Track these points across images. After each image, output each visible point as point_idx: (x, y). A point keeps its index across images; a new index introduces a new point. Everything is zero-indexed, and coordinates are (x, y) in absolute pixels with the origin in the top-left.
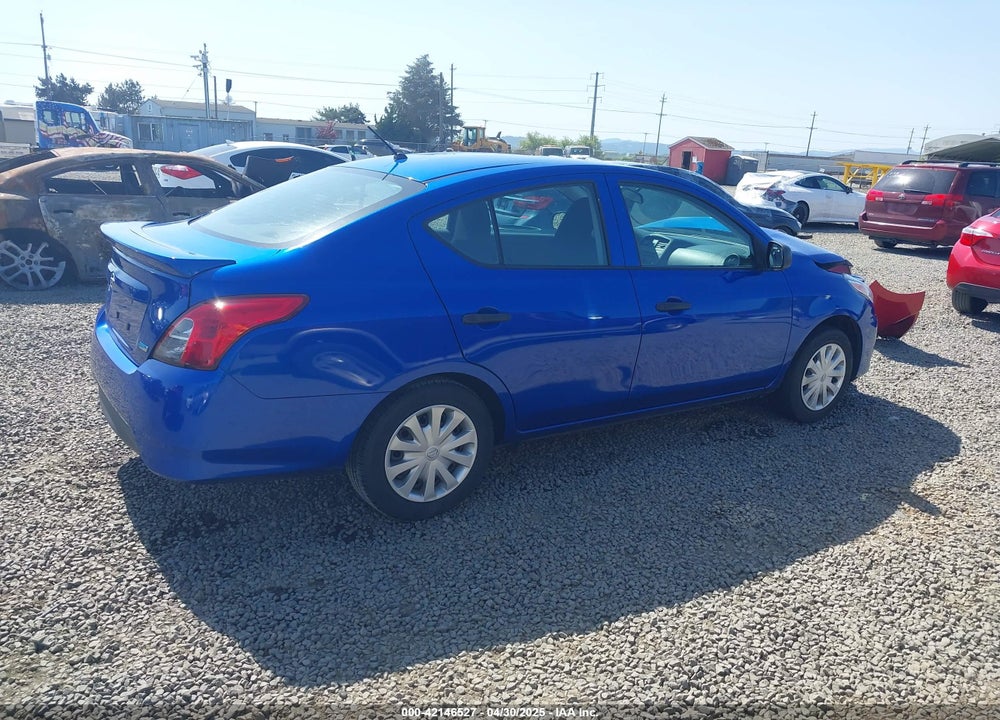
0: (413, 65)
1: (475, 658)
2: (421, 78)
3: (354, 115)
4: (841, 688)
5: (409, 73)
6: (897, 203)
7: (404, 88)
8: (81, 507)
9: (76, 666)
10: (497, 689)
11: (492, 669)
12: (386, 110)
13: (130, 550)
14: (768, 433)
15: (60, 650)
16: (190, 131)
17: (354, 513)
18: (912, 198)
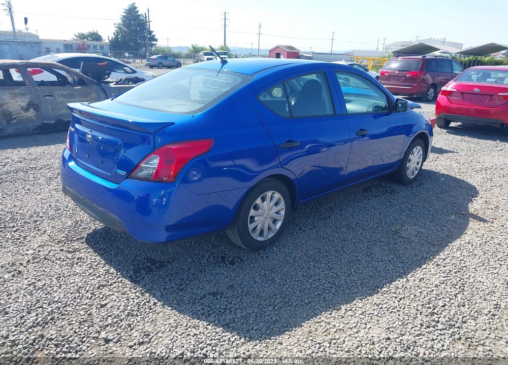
0: (127, 8)
1: (330, 314)
2: (132, 16)
3: (96, 37)
4: (495, 305)
5: (125, 13)
6: (395, 76)
7: (123, 21)
8: (78, 263)
9: (134, 348)
10: (350, 328)
11: (341, 318)
12: (114, 33)
13: (121, 282)
14: (393, 191)
15: (119, 341)
16: (6, 48)
17: (227, 250)
18: (402, 74)
